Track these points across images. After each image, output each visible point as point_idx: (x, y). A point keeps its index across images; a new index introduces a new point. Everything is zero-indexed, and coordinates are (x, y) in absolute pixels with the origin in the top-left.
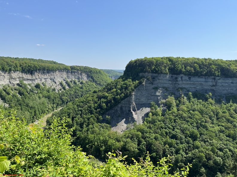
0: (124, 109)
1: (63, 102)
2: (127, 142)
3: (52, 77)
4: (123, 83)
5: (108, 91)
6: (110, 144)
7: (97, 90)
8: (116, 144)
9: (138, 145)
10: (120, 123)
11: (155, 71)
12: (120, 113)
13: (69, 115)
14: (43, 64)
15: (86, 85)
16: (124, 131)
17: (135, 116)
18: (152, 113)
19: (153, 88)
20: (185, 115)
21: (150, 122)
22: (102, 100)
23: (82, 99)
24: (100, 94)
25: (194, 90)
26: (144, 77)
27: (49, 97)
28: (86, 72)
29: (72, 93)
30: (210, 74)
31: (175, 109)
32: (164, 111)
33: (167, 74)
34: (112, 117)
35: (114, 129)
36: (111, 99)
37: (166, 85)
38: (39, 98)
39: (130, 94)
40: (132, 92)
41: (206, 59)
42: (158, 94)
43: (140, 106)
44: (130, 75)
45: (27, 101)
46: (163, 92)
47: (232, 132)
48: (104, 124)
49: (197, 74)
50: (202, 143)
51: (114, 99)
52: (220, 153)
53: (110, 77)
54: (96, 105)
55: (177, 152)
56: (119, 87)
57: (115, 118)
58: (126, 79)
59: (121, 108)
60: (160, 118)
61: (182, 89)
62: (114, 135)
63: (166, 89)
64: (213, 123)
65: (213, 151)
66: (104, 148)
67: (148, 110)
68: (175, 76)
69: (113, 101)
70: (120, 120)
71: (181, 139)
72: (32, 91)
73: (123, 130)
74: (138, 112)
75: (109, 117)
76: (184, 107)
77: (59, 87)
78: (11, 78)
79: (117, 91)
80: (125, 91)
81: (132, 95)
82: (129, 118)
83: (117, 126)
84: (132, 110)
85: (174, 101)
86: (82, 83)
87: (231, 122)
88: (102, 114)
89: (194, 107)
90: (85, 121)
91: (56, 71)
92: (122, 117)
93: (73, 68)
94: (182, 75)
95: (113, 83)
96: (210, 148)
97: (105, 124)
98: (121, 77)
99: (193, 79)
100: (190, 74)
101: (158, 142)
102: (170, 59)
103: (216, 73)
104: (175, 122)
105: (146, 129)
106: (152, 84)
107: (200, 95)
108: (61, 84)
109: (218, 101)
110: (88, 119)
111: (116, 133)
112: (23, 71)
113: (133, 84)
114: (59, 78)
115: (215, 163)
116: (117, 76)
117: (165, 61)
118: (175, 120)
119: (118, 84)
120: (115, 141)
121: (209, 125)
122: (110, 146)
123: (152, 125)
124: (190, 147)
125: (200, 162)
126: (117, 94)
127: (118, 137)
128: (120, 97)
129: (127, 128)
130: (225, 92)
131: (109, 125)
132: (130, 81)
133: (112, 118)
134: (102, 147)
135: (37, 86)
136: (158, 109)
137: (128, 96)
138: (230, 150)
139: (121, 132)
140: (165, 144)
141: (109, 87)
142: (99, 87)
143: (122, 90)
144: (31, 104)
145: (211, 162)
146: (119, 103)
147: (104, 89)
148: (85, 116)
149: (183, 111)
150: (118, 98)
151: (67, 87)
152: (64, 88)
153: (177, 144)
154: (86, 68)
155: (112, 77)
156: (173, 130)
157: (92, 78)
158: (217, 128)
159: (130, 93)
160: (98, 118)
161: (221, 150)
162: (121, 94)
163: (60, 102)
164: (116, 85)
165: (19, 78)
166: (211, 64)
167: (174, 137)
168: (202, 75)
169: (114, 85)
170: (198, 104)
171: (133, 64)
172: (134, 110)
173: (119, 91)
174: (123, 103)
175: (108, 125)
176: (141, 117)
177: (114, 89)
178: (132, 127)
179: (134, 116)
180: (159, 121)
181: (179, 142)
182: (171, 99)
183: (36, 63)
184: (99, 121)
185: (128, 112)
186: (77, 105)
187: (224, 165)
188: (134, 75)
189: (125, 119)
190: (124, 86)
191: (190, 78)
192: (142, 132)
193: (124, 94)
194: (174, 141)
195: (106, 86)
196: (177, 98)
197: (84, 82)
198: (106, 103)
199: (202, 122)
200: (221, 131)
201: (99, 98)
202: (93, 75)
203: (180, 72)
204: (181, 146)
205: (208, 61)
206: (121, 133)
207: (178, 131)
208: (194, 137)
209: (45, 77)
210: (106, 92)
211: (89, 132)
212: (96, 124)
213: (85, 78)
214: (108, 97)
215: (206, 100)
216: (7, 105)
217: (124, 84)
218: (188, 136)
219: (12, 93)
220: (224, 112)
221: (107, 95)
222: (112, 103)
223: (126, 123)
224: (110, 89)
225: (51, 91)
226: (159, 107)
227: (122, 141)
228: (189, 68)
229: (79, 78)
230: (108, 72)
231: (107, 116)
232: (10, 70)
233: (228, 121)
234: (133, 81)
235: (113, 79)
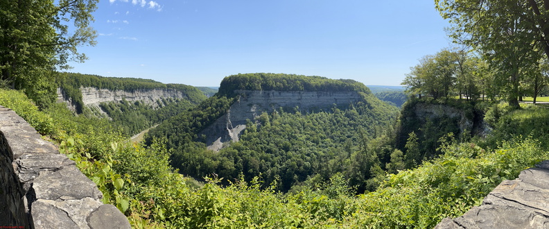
0: (220, 127)
1: (159, 119)
2: (223, 160)
3: (150, 95)
4: (218, 100)
6: (207, 163)
7: (192, 108)
8: (212, 163)
9: (235, 163)
10: (216, 142)
11: (249, 88)
12: (215, 131)
13: (164, 132)
14: (142, 83)
15: (182, 103)
16: (220, 150)
17: (231, 134)
18: (247, 129)
19: (248, 105)
20: (277, 129)
21: (246, 139)
22: (198, 118)
23: (177, 117)
24: (195, 112)
25: (284, 104)
26: (239, 94)
27: (146, 114)
28: (181, 90)
29: (168, 110)
30: (296, 89)
31: (269, 124)
32: (259, 127)
33: (260, 90)
35: (209, 148)
36: (206, 118)
37: (260, 102)
38: (138, 114)
40: (228, 110)
41: (292, 75)
42: (252, 110)
43: (235, 124)
44: (225, 92)
45: (127, 116)
46: (257, 109)
47: (316, 138)
48: (199, 143)
49: (286, 89)
50: (294, 152)
51: (210, 117)
52: (308, 158)
54: (191, 123)
55: (273, 165)
56: (214, 104)
57: (211, 137)
58: (221, 96)
59: (217, 127)
60: (255, 134)
61: (274, 104)
62: (210, 154)
63: (260, 105)
64: (301, 133)
65: (302, 157)
67: (243, 127)
68: (267, 92)
70: (216, 139)
71: (276, 152)
72: (131, 108)
73: (219, 148)
74: (234, 129)
75: (205, 135)
76: (276, 122)
77: (156, 105)
78: (116, 96)
79: (212, 109)
80: (220, 108)
82: (225, 137)
83: (213, 144)
84: (228, 128)
85: (267, 116)
86: (177, 101)
87: (314, 130)
88: (198, 133)
89: (285, 121)
90: (180, 139)
91: (153, 89)
92: (218, 136)
93: (169, 86)
94: (273, 91)
95: (208, 101)
96: (300, 155)
98: (216, 94)
99: (282, 94)
100: (280, 90)
101: (254, 158)
102: (262, 75)
103: (301, 87)
104: (269, 136)
105: (242, 146)
106: (247, 100)
107: (289, 109)
108: (158, 102)
109: (304, 113)
110: (184, 137)
111: (212, 151)
112: (126, 90)
113: (228, 101)
114: (156, 96)
115: (305, 168)
116: (212, 93)
117: (258, 77)
118: (269, 135)
119: (213, 101)
120: (211, 160)
121: (298, 135)
123: (248, 142)
124: (283, 158)
125: (292, 170)
126: (213, 112)
127: (214, 156)
128: (216, 115)
129: (223, 147)
130: (308, 104)
131: (204, 144)
132: (225, 99)
133: (208, 136)
134: (197, 165)
135: (137, 103)
136: (253, 125)
137: (224, 114)
138: (315, 154)
139: (217, 150)
140: (261, 159)
141: (204, 105)
142: (194, 105)
143: (218, 108)
144: (131, 120)
145: (302, 168)
146: (215, 121)
147: (199, 107)
148: (180, 134)
149: (276, 125)
150: (213, 117)
151: (163, 105)
152: (160, 106)
153: (272, 157)
154: (181, 85)
155: (206, 95)
156: (268, 145)
157: (187, 95)
158: (304, 137)
159: (225, 110)
160: (193, 137)
161: (308, 155)
162: (216, 112)
163: (157, 119)
164: (211, 103)
165: (122, 96)
166: (296, 80)
167: (269, 151)
168: (290, 90)
169: (209, 103)
170: (288, 118)
172: (230, 128)
173: (214, 109)
176: (237, 135)
177: (210, 107)
178: (229, 145)
180: (255, 137)
181: (273, 155)
182: (265, 115)
183: (136, 82)
184: (194, 139)
185: (223, 130)
186: (173, 123)
187: (312, 167)
188: (229, 93)
189: (220, 138)
190: (219, 104)
191: (280, 93)
192: (239, 149)
193: (219, 112)
194: (269, 155)
195: (201, 105)
196: (270, 113)
197: (179, 100)
198: (202, 121)
199: (292, 133)
200: (308, 139)
201: (195, 116)
202: (188, 93)
203: (271, 88)
204: (275, 159)
205: (293, 77)
206: (218, 152)
207: (272, 145)
208: (287, 149)
209: (144, 95)
210: (202, 110)
211: (184, 150)
212: (192, 143)
213: (180, 96)
214: (203, 115)
215: (294, 112)
216: (111, 119)
217: (219, 102)
218: (282, 148)
219: (116, 108)
220: (308, 122)
221: (202, 113)
222: (207, 121)
223: (222, 141)
224: (205, 108)
225: (148, 108)
226: (254, 123)
227: (218, 160)
228: (278, 83)
229: (174, 96)
230: (203, 89)
231: (203, 135)
232: (115, 89)
233: (312, 129)
234: (228, 98)
235: (208, 97)
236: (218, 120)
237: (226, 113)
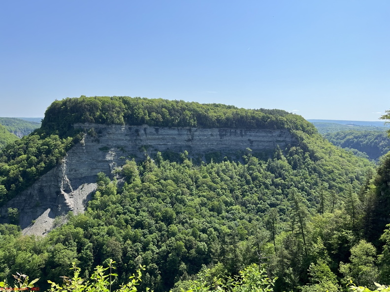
0: (46, 191)
2: (55, 250)
4: (41, 142)
5: (9, 160)
6: (22, 262)
8: (33, 259)
9: (79, 251)
10: (40, 218)
11: (101, 120)
12: (37, 199)
16: (49, 232)
17: (69, 201)
18: (101, 191)
19: (100, 149)
20: (153, 187)
21: (97, 207)
25: (164, 148)
26: (82, 130)
30: (183, 124)
31: (138, 180)
32: (120, 185)
33: (121, 124)
34: (22, 210)
36: (17, 175)
37: (121, 143)
39: (57, 162)
40: (62, 159)
41: (177, 102)
42: (108, 158)
43: (77, 182)
44: (55, 127)
46: (118, 155)
47: (216, 203)
49: (167, 124)
50: (180, 226)
51: (24, 174)
52: (204, 236)
53: (11, 132)
55: (145, 249)
56: (34, 150)
57: (28, 211)
58: (48, 135)
59: (41, 190)
60: (114, 198)
61: (146, 147)
62: (28, 242)
63: (122, 149)
64: (191, 195)
65: (194, 234)
66: (9, 271)
67: (93, 187)
68: (135, 127)
69: (21, 179)
70: (40, 213)
71: (150, 225)
73: (46, 230)
74: (75, 192)
75: (16, 209)
76: (151, 176)
79: (28, 158)
80: (47, 157)
81: (60, 164)
82: (58, 207)
83: (33, 224)
84: (64, 191)
85: (136, 167)
87: (214, 190)
89: (165, 174)
92: (43, 207)
94: (145, 126)
95: (20, 144)
96: (191, 231)
97: (6, 225)
98: (37, 132)
99: (161, 131)
100: (157, 125)
101: (114, 238)
102: (125, 101)
103: (192, 121)
104: (139, 200)
105: (91, 220)
106: (98, 141)
107: (173, 156)
109: (197, 163)
111: (32, 238)
113: (63, 143)
115: (199, 251)
116: (28, 130)
117: (117, 103)
118: (138, 198)
119: (31, 144)
120: (30, 254)
121: (187, 198)
122: (20, 264)
123: (101, 213)
124: (162, 235)
125: (178, 255)
126: (30, 164)
127: (37, 245)
128: (37, 169)
129: (55, 225)
130: (204, 148)
131: (15, 226)
132: (55, 139)
134: (2, 270)
136: (111, 184)
137: (54, 167)
138: (216, 229)
139: (43, 234)
140: (125, 239)
141: (11, 152)
143: (41, 155)
145: (193, 251)
146: (35, 180)
147: (1, 155)
149: (150, 181)
150: (33, 172)
153: (144, 235)
155: (15, 132)
156: (137, 214)
158: (197, 200)
159: (57, 159)
161: (204, 231)
162: (38, 163)
164: (27, 148)
166: (184, 109)
167: (139, 225)
168: (173, 125)
169: (22, 148)
170: (171, 169)
171: (60, 108)
172: (67, 191)
173: (33, 158)
175: (13, 225)
176: (80, 202)
177: (24, 156)
178: (65, 222)
179: (67, 201)
180: (114, 203)
181: (146, 231)
182: (132, 165)
185: (54, 195)
187: (210, 251)
188: (63, 128)
189: (49, 210)
190: (43, 149)
191: (157, 130)
192: (85, 226)
193: (45, 163)
194: (139, 231)
195: (4, 151)
196: (140, 162)
198: (7, 184)
199: (178, 194)
200: (203, 204)
203: (142, 121)
204: (150, 237)
205: (180, 105)
206: (44, 236)
207: (145, 214)
208: (168, 220)
210: (6, 162)
214: (9, 171)
215: (181, 161)
217: (43, 144)
218: (160, 219)
220: (205, 177)
221: (8, 167)
222: (20, 182)
223: (50, 216)
224: (14, 157)
226: (112, 180)
227: (45, 251)
228: (154, 114)
230: (7, 121)
231: (10, 210)
233: (210, 188)
234: (61, 138)
235: (19, 137)
236: (43, 178)
237: (58, 164)
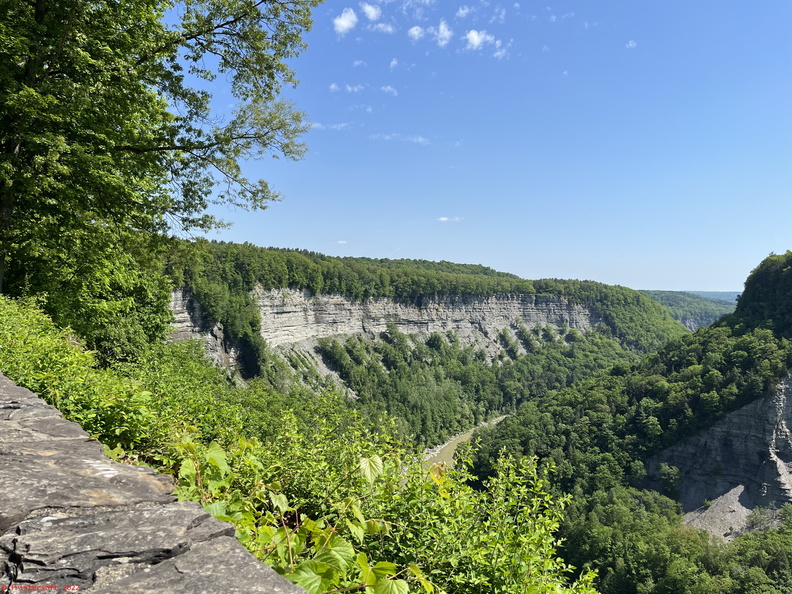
0: (738, 445)
1: (508, 397)
2: (748, 579)
3: (477, 315)
4: (732, 342)
5: (669, 371)
6: (679, 577)
7: (625, 364)
8: (702, 581)
10: (720, 499)
12: (719, 459)
13: (524, 443)
14: (452, 276)
15: (587, 345)
16: (737, 534)
17: (787, 479)
22: (645, 401)
23: (571, 393)
24: (637, 379)
27: (464, 379)
28: (585, 301)
29: (539, 370)
34: (688, 473)
35: (691, 521)
36: (682, 404)
38: (437, 378)
39: (766, 389)
40: (776, 382)
44: (767, 313)
45: (403, 384)
48: (651, 495)
51: (695, 402)
53: (676, 318)
54: (622, 419)
56: (717, 356)
57: (697, 477)
58: (749, 327)
59: (726, 443)
62: (694, 542)
66: (653, 585)
69: (689, 412)
70: (722, 490)
72: (417, 356)
73: (731, 529)
75: (675, 470)
77: (497, 349)
78: (367, 316)
79: (705, 371)
80: (743, 373)
81: (773, 394)
82: (760, 486)
83: (706, 508)
84: (777, 454)
86: (570, 338)
88: (646, 457)
90: (578, 474)
91: (488, 296)
92: (730, 478)
93: (541, 286)
95: (691, 343)
97: (656, 494)
98: (727, 320)
108: (503, 338)
110: (593, 467)
111: (703, 535)
112: (399, 297)
113: (781, 347)
114: (499, 318)
116: (707, 315)
119: (714, 344)
120: (696, 569)
122: (675, 581)
126: (709, 386)
127: (711, 553)
128: (721, 396)
129: (752, 525)
131: (671, 502)
132: (765, 338)
133: (686, 474)
134: (642, 579)
135: (434, 343)
137: (758, 397)
139: (726, 535)
141: (673, 357)
142: (632, 353)
143: (731, 369)
144: (413, 397)
146: (717, 419)
147: (655, 361)
148: (579, 455)
150: (712, 402)
151: (521, 351)
152: (512, 353)
154: (586, 286)
155: (684, 319)
157: (608, 320)
159: (766, 382)
160: (628, 470)
162: (725, 384)
163: (499, 398)
164: (704, 351)
165: (387, 316)
169: (695, 350)
171: (779, 272)
172: (785, 456)
173: (716, 372)
174: (735, 420)
175: (667, 499)
177: (696, 366)
178: (776, 525)
179: (783, 479)
183: (432, 272)
184: (630, 479)
185: (755, 458)
186: (554, 414)
188: (783, 315)
189: (741, 489)
190: (737, 356)
193: (739, 386)
195: (661, 354)
197: (579, 334)
198: (664, 415)
201: (635, 394)
202: (612, 311)
206: (726, 540)
209: (457, 315)
210: (663, 374)
211: (593, 514)
212: (624, 492)
213: (582, 323)
214: (668, 392)
216: (352, 395)
217: (737, 347)
219: (367, 358)
221: (666, 385)
222: (686, 417)
223: (745, 501)
224: (678, 366)
225: (470, 358)
227: (727, 573)
229: (561, 322)
230: (671, 299)
231: (665, 467)
232: (366, 294)
234: (778, 335)
235: (690, 328)
236: (733, 416)
237: (768, 393)
